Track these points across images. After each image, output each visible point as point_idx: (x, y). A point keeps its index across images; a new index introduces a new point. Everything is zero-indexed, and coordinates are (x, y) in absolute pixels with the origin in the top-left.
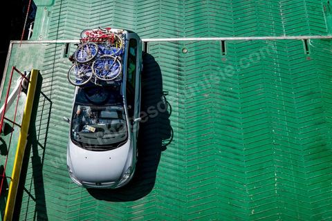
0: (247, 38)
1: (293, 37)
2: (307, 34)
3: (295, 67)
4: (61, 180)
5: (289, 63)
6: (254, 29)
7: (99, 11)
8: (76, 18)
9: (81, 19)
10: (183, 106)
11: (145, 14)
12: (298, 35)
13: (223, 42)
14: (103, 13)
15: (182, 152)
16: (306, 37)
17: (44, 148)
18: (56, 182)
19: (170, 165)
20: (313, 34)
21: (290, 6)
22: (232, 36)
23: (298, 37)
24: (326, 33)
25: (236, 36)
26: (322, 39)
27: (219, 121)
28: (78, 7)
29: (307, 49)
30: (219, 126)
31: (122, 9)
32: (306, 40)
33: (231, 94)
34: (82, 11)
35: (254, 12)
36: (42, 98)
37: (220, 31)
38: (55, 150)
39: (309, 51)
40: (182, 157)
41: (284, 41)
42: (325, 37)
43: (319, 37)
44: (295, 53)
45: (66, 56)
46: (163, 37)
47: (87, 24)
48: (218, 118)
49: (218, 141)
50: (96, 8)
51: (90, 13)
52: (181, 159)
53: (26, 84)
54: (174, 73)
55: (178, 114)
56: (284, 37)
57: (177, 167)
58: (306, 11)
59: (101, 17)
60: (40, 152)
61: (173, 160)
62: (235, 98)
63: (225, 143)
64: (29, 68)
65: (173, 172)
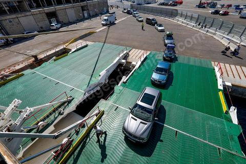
0: (188, 135)
1: (212, 144)
2: (220, 146)
4: (88, 158)
6: (192, 132)
8: (125, 100)
12: (215, 144)
13: (177, 131)
17: (90, 139)
18: (86, 158)
20: (223, 147)
21: (211, 130)
22: (181, 131)
24: (231, 150)
25: (183, 131)
26: (228, 152)
29: (220, 153)
32: (219, 149)
33: (176, 158)
34: (127, 99)
35: (193, 125)
36: (100, 121)
38: (93, 143)
39: (221, 155)
41: (207, 144)
42: (231, 152)
43: (227, 150)
44: (213, 152)
45: (115, 110)
53: (98, 114)
56: (207, 142)
58: (219, 135)
60: (87, 141)
62: (177, 160)
64: (102, 109)
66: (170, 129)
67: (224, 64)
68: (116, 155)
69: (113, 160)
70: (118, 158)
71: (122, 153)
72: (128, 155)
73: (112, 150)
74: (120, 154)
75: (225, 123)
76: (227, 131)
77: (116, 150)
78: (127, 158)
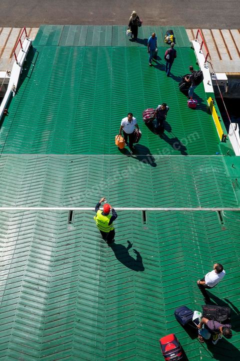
0: (166, 209)
1: (208, 209)
2: (220, 206)
3: (212, 236)
5: (206, 233)
6: (172, 201)
7: (30, 182)
8: (8, 187)
9: (12, 188)
10: (104, 274)
11: (73, 185)
12: (212, 207)
13: (144, 212)
14: (34, 184)
16: (219, 209)
19: (88, 341)
20: (226, 207)
21: (204, 182)
22: (152, 207)
23: (213, 209)
24: (237, 206)
25: (156, 207)
26: (233, 211)
27: (139, 290)
28: (11, 178)
29: (222, 220)
30: (140, 295)
31: (52, 181)
32: (219, 212)
33: (152, 262)
34: (14, 182)
35: (172, 186)
37: (141, 202)
39: (224, 221)
40: (100, 331)
41: (200, 212)
42: (237, 209)
43: (231, 209)
44: (210, 223)
46: (88, 206)
47: (17, 193)
48: (139, 287)
49: (139, 312)
50: (28, 179)
51: (22, 183)
52: (99, 334)
54: (97, 245)
55: (98, 282)
56: (200, 209)
57: (94, 343)
58: (217, 186)
59: (32, 188)
61: (91, 336)
62: (156, 266)
63: (146, 315)
65: (90, 349)
66: (130, 212)
67: (210, 30)
68: (29, 319)
69: (27, 332)
70: (37, 321)
71: (42, 307)
72: (58, 305)
73: (17, 312)
74: (37, 311)
75: (224, 161)
76: (228, 175)
77: (27, 308)
78: (57, 311)
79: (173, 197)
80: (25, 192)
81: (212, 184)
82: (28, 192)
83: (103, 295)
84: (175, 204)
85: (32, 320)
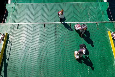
0: (78, 22)
1: (93, 22)
2: (97, 21)
3: (94, 32)
4: (14, 72)
5: (92, 30)
6: (80, 19)
7: (29, 14)
8: (22, 16)
9: (23, 16)
10: (57, 45)
11: (45, 15)
12: (94, 21)
13: (70, 24)
14: (31, 14)
15: (57, 61)
16: (97, 22)
17: (8, 60)
18: (12, 72)
19: (52, 65)
20: (99, 21)
21: (92, 12)
22: (73, 22)
23: (94, 22)
25: (74, 22)
26: (102, 23)
27: (69, 50)
28: (23, 12)
29: (97, 26)
30: (69, 51)
31: (37, 13)
32: (97, 23)
33: (73, 41)
34: (24, 14)
35: (80, 14)
36: (8, 43)
37: (69, 20)
38: (12, 61)
39: (98, 26)
40: (57, 62)
41: (90, 23)
42: (103, 22)
43: (101, 22)
44: (93, 27)
45: (18, 28)
46: (50, 22)
47: (25, 18)
48: (69, 49)
49: (69, 57)
50: (28, 13)
51: (26, 14)
52: (56, 63)
53: (3, 38)
54: (54, 34)
55: (55, 48)
57: (55, 66)
59: (30, 16)
60: (7, 62)
61: (54, 64)
62: (74, 42)
63: (71, 57)
64: (5, 33)
65: (53, 68)
68: (33, 59)
69: (33, 63)
70: (36, 60)
71: (38, 55)
72: (43, 55)
73: (30, 57)
74: (36, 57)
75: (99, 4)
76: (101, 9)
77: (33, 56)
78: (42, 56)
79: (80, 18)
80: (28, 17)
81: (95, 13)
82: (29, 17)
83: (57, 52)
84: (81, 20)
85: (35, 59)
